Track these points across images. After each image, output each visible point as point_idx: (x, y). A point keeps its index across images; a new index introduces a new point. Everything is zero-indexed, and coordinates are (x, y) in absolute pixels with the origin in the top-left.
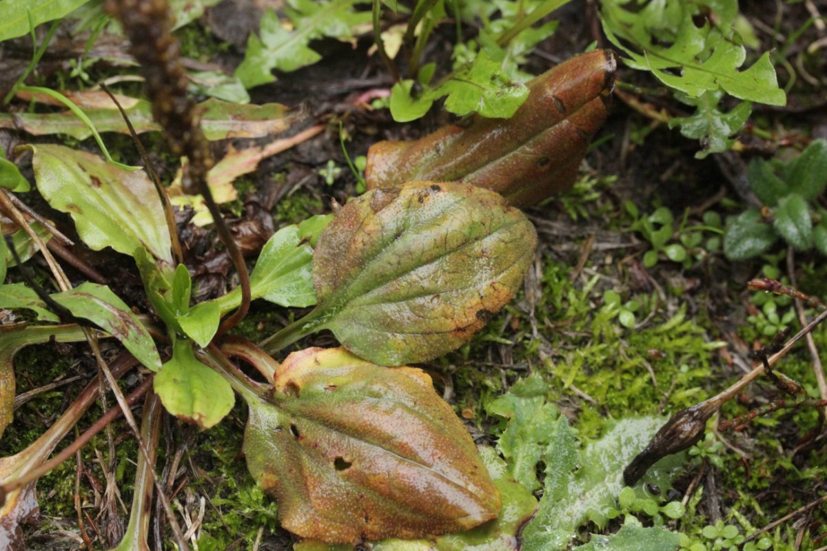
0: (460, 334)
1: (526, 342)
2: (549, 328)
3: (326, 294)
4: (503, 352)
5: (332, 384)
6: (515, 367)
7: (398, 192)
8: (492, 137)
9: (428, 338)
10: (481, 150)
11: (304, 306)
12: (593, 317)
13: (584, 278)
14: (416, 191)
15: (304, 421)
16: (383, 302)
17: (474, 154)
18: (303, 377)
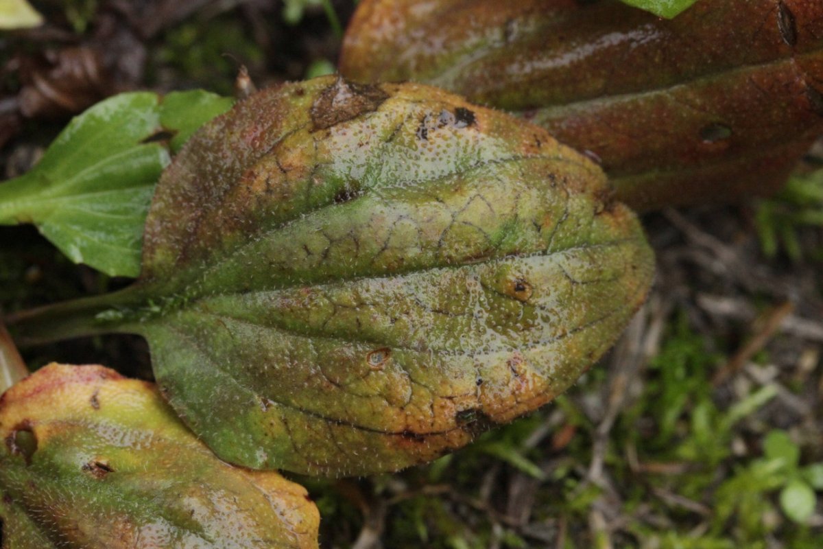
0: (410, 445)
1: (571, 483)
2: (628, 469)
3: (160, 265)
4: (516, 489)
5: (104, 462)
6: (528, 530)
7: (379, 99)
8: (624, 45)
9: (337, 431)
10: (594, 64)
11: (113, 272)
12: (730, 474)
13: (742, 386)
14: (418, 109)
15: (23, 519)
16: (268, 325)
17: (576, 66)
18: (56, 425)
